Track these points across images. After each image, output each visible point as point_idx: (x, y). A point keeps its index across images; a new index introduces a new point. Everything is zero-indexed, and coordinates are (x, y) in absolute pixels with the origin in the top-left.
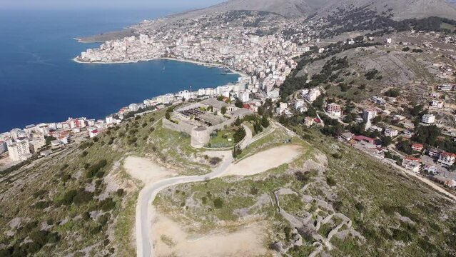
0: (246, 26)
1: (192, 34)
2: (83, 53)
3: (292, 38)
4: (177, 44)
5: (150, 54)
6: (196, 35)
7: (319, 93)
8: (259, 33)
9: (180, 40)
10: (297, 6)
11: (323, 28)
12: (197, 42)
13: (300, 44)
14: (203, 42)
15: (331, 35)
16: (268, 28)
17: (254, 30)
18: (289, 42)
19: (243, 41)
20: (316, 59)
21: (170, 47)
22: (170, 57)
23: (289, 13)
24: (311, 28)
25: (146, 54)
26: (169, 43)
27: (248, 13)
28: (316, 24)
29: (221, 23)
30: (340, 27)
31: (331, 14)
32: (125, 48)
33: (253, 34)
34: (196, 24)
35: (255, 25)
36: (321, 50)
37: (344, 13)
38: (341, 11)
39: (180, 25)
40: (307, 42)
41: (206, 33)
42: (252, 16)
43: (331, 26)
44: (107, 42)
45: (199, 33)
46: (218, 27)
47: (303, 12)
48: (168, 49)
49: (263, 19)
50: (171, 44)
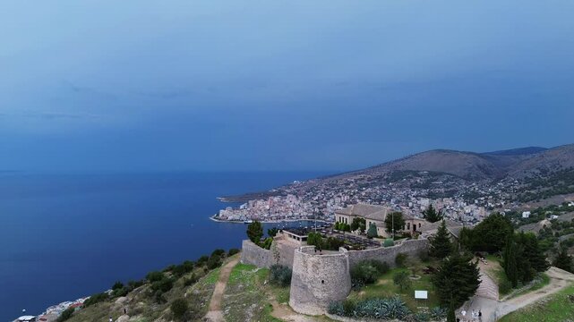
0: (413, 187)
1: (346, 194)
2: (222, 211)
3: (476, 202)
4: (328, 205)
5: (296, 214)
6: (351, 196)
8: (431, 196)
9: (332, 201)
10: (479, 167)
11: (522, 190)
12: (351, 203)
13: (491, 209)
15: (536, 198)
16: (443, 190)
17: (424, 192)
18: (473, 206)
19: (410, 204)
21: (319, 208)
22: (319, 218)
23: (469, 175)
24: (503, 190)
25: (290, 214)
26: (318, 204)
27: (416, 174)
28: (509, 187)
29: (382, 184)
30: (546, 189)
31: (530, 176)
32: (268, 207)
33: (424, 197)
34: (351, 185)
35: (425, 186)
36: (526, 214)
37: (548, 173)
38: (544, 172)
39: (333, 186)
40: (501, 206)
41: (364, 194)
42: (420, 176)
43: (533, 188)
44: (250, 202)
45: (354, 194)
46: (377, 188)
47: (488, 173)
48: (317, 210)
49: (435, 180)
50: (321, 205)
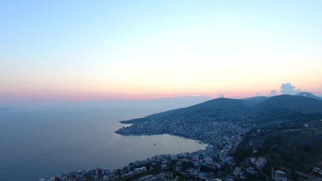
0: (210, 116)
1: (179, 120)
3: (238, 123)
4: (171, 125)
6: (181, 121)
7: (265, 162)
8: (217, 120)
9: (172, 123)
11: (257, 118)
12: (181, 125)
13: (244, 127)
14: (185, 124)
15: (263, 122)
16: (223, 118)
17: (214, 119)
18: (236, 126)
19: (208, 125)
20: (256, 136)
22: (166, 132)
24: (249, 118)
27: (211, 110)
28: (252, 116)
29: (195, 115)
31: (261, 110)
33: (214, 121)
35: (215, 116)
36: (259, 131)
37: (269, 110)
38: (267, 109)
40: (248, 126)
46: (193, 117)
48: (165, 128)
49: (220, 113)
50: (167, 126)
